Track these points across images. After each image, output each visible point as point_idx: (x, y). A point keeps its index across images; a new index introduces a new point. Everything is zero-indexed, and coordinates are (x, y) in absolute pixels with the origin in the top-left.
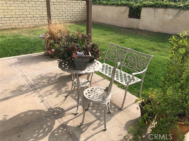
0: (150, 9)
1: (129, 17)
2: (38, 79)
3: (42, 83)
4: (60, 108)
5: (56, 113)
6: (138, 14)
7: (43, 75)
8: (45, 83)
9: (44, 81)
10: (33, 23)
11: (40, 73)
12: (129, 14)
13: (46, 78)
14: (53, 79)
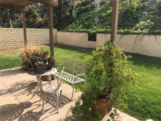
0: (102, 34)
1: (89, 41)
2: (14, 85)
3: (17, 88)
4: (28, 102)
5: (25, 105)
6: (94, 38)
7: (18, 83)
8: (19, 87)
9: (19, 86)
10: (14, 46)
11: (16, 82)
12: (88, 38)
13: (20, 84)
14: (25, 85)
